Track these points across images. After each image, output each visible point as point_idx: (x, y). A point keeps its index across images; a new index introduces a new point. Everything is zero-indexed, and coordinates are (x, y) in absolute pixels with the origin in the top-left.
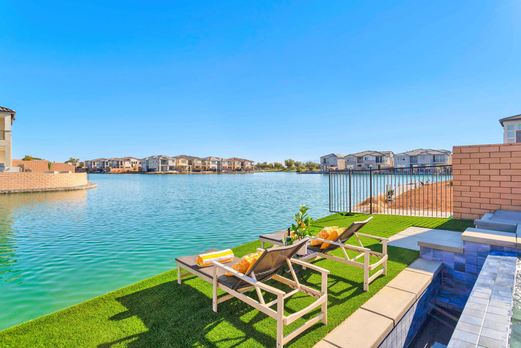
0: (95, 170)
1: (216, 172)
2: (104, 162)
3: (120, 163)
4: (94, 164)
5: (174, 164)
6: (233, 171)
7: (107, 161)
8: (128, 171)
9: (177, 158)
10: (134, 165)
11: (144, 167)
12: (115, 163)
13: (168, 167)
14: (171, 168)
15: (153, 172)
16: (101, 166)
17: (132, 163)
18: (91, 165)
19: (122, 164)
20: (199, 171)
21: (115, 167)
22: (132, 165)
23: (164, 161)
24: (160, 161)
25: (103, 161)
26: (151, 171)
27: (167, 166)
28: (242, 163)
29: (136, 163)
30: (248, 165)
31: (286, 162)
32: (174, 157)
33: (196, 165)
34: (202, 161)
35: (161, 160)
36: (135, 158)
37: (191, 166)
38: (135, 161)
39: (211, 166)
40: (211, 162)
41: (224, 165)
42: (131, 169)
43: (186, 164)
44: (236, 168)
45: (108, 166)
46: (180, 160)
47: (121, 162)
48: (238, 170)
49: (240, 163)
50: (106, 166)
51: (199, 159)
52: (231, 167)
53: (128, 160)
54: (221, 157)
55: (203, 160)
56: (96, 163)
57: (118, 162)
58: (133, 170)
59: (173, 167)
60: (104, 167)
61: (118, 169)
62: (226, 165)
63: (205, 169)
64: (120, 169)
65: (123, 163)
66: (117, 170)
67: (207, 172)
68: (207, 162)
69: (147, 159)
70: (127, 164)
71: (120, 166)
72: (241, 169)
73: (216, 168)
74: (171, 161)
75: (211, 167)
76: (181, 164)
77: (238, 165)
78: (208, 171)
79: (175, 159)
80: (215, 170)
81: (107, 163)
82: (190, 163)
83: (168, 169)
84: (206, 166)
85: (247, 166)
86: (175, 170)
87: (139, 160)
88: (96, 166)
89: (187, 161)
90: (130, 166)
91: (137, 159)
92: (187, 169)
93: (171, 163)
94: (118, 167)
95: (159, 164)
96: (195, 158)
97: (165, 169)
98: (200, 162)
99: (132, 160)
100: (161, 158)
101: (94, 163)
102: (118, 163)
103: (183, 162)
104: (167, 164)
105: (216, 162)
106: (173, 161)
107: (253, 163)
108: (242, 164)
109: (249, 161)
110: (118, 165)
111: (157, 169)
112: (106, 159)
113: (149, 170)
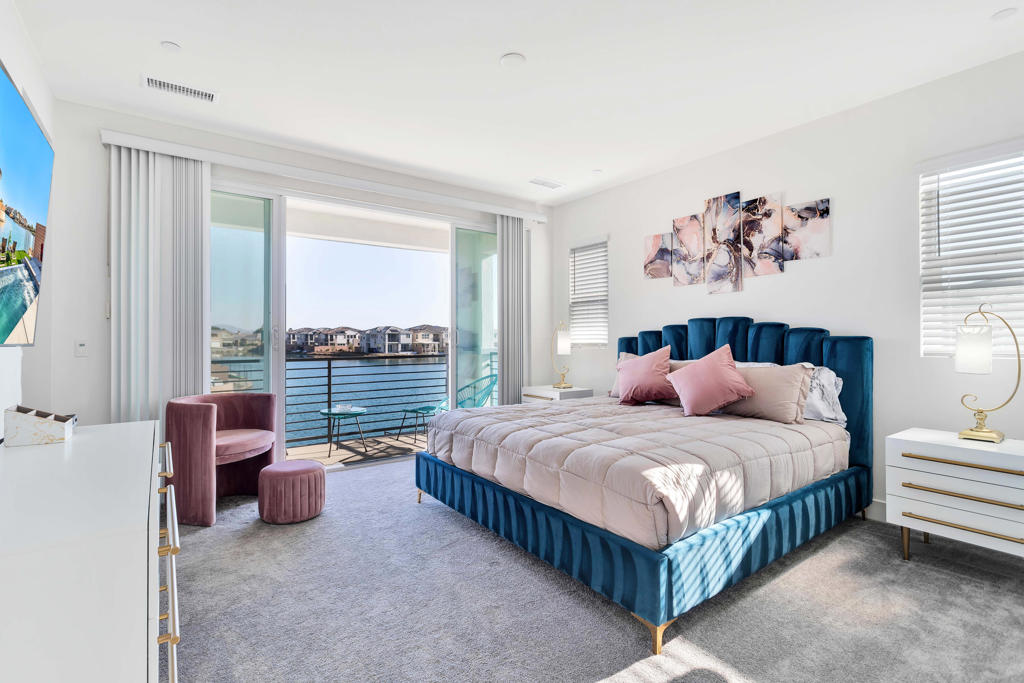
2: (307, 335)
3: (329, 337)
4: (294, 338)
5: (409, 341)
7: (311, 333)
8: (340, 351)
9: (415, 330)
10: (351, 340)
11: (364, 345)
12: (323, 337)
13: (400, 346)
14: (405, 347)
15: (374, 355)
16: (304, 341)
17: (348, 336)
19: (332, 339)
21: (322, 344)
22: (348, 341)
23: (394, 336)
24: (387, 336)
25: (307, 332)
26: (373, 352)
27: (397, 345)
29: (355, 337)
32: (410, 330)
35: (389, 335)
36: (353, 330)
37: (437, 343)
38: (353, 333)
42: (345, 348)
43: (430, 340)
45: (313, 341)
46: (420, 335)
47: (332, 336)
50: (309, 341)
53: (343, 332)
56: (296, 336)
57: (327, 335)
58: (348, 351)
59: (408, 345)
60: (307, 343)
61: (326, 348)
64: (329, 347)
65: (334, 337)
66: (323, 348)
69: (368, 332)
70: (340, 339)
71: (329, 342)
74: (405, 336)
76: (420, 340)
79: (411, 333)
81: (311, 336)
82: (436, 338)
83: (400, 349)
86: (410, 351)
87: (360, 332)
88: (296, 340)
89: (431, 336)
90: (345, 341)
91: (355, 330)
92: (430, 348)
93: (403, 340)
94: (327, 345)
95: (384, 340)
96: (443, 329)
97: (394, 348)
99: (349, 333)
100: (388, 331)
101: (294, 335)
102: (327, 338)
103: (424, 337)
104: (398, 341)
106: (408, 336)
110: (326, 340)
111: (382, 350)
112: (310, 330)
113: (371, 350)
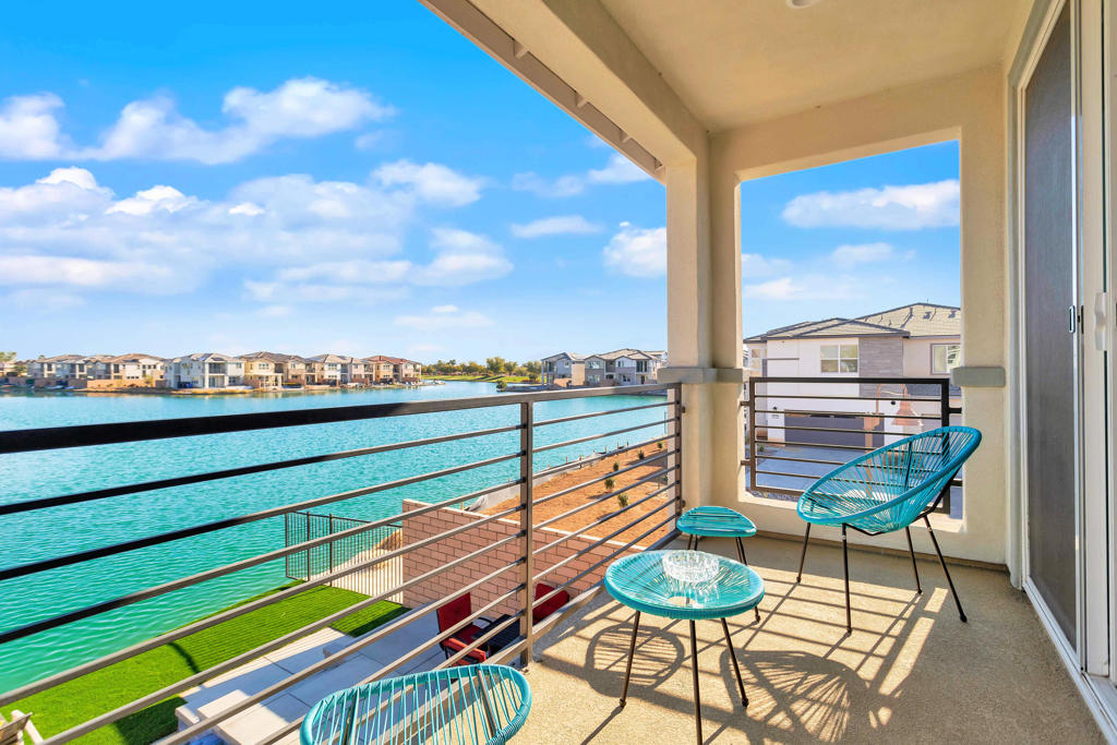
0: (48, 384)
1: (338, 387)
2: (73, 366)
3: (112, 368)
4: (50, 369)
5: (240, 373)
6: (377, 383)
7: (81, 362)
8: (132, 385)
9: (248, 358)
10: (148, 372)
11: (171, 378)
12: (101, 367)
13: (227, 379)
14: (234, 381)
15: (188, 391)
16: (68, 373)
17: (144, 367)
18: (42, 370)
19: (117, 371)
20: (299, 386)
21: (100, 377)
22: (144, 372)
23: (218, 366)
24: (207, 367)
25: (73, 361)
26: (185, 387)
27: (223, 377)
28: (395, 366)
29: (155, 367)
30: (408, 371)
31: (489, 362)
32: (241, 358)
33: (292, 372)
34: (307, 365)
35: (210, 364)
36: (151, 357)
37: (280, 375)
38: (153, 362)
39: (328, 374)
40: (326, 367)
41: (355, 371)
42: (141, 382)
43: (269, 372)
44: (381, 377)
45: (85, 373)
46: (256, 364)
47: (117, 366)
48: (386, 381)
49: (392, 367)
50: (78, 373)
51: (298, 359)
52: (371, 376)
53: (135, 361)
54: (348, 355)
55: (309, 364)
56: (53, 366)
57: (108, 365)
58: (144, 385)
59: (238, 377)
60: (74, 376)
61: (107, 382)
62: (360, 371)
63: (311, 380)
64: (112, 381)
65: (121, 367)
66: (104, 383)
67: (316, 387)
68: (317, 366)
69: (177, 361)
70: (130, 371)
71: (113, 374)
72: (391, 380)
73: (339, 378)
74: (234, 366)
75: (326, 377)
76: (256, 371)
77: (386, 372)
78: (319, 384)
79: (243, 362)
80: (333, 383)
81: (81, 366)
82: (279, 369)
83: (226, 383)
84: (317, 374)
85: (405, 372)
86: (242, 385)
87: (163, 360)
88: (53, 372)
89: (272, 366)
90: (139, 373)
91: (155, 358)
92: (271, 381)
93: (232, 371)
94: (109, 378)
95: (203, 371)
96: (289, 357)
97: (218, 382)
98: (301, 366)
99: (144, 361)
100: (209, 360)
101: (50, 366)
102: (108, 369)
103: (263, 367)
104: (224, 372)
105: (339, 367)
106: (239, 365)
107: (418, 367)
108: (396, 369)
109: (410, 362)
110: (107, 371)
111: (200, 384)
112: (80, 357)
113: (182, 385)
